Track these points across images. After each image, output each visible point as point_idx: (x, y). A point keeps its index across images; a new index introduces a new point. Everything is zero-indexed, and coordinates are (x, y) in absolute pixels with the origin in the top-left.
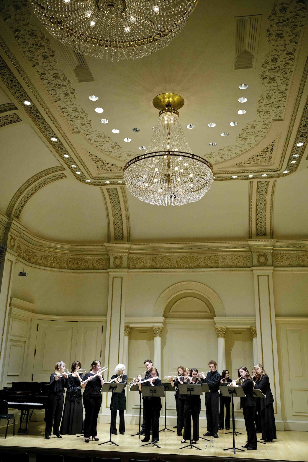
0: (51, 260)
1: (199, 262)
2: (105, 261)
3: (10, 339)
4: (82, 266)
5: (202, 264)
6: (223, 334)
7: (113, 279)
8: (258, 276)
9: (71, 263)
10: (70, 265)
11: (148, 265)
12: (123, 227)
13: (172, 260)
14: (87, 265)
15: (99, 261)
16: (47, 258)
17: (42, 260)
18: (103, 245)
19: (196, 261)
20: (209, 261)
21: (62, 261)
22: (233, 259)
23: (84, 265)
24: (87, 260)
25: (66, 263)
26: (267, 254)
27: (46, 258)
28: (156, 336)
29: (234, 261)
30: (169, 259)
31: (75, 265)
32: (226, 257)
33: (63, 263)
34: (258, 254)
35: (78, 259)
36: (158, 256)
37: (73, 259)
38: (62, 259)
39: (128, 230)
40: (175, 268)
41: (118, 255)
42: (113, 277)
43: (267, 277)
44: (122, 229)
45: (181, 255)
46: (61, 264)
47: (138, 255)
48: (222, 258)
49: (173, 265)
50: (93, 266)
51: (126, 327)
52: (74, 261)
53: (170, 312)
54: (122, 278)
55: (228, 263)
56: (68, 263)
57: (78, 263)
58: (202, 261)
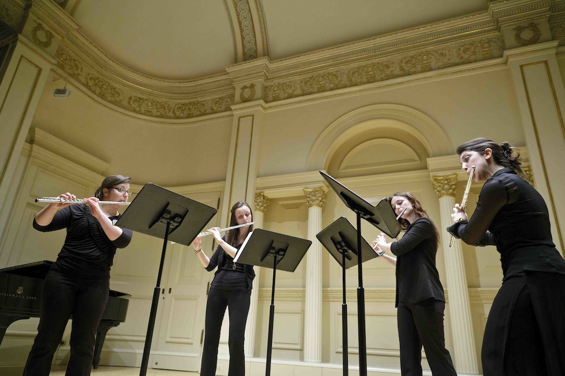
0: (147, 106)
1: (390, 69)
2: (230, 100)
3: (28, 203)
4: (195, 112)
5: (397, 71)
6: (450, 189)
7: (239, 121)
8: (521, 67)
9: (180, 111)
10: (177, 113)
11: (299, 91)
12: (256, 41)
13: (339, 76)
14: (203, 110)
15: (221, 101)
16: (141, 101)
17: (132, 103)
18: (225, 74)
19: (386, 70)
20: (410, 65)
21: (166, 107)
22: (461, 51)
23: (199, 111)
24: (203, 102)
25: (172, 110)
26: (536, 22)
27: (139, 101)
28: (311, 206)
29: (463, 55)
30: (335, 75)
31: (186, 113)
32: (444, 50)
33: (167, 110)
34: (514, 27)
35: (190, 103)
36: (315, 75)
37: (183, 105)
38: (166, 106)
39: (265, 43)
40: (345, 87)
41: (248, 83)
42: (239, 118)
43: (543, 65)
44: (256, 44)
45: (356, 65)
46: (164, 113)
47: (281, 81)
48: (436, 55)
49: (343, 83)
50: (212, 109)
51: (258, 195)
52: (184, 107)
53: (341, 168)
54: (253, 116)
55: (449, 60)
56: (176, 111)
57: (189, 109)
58: (395, 68)
